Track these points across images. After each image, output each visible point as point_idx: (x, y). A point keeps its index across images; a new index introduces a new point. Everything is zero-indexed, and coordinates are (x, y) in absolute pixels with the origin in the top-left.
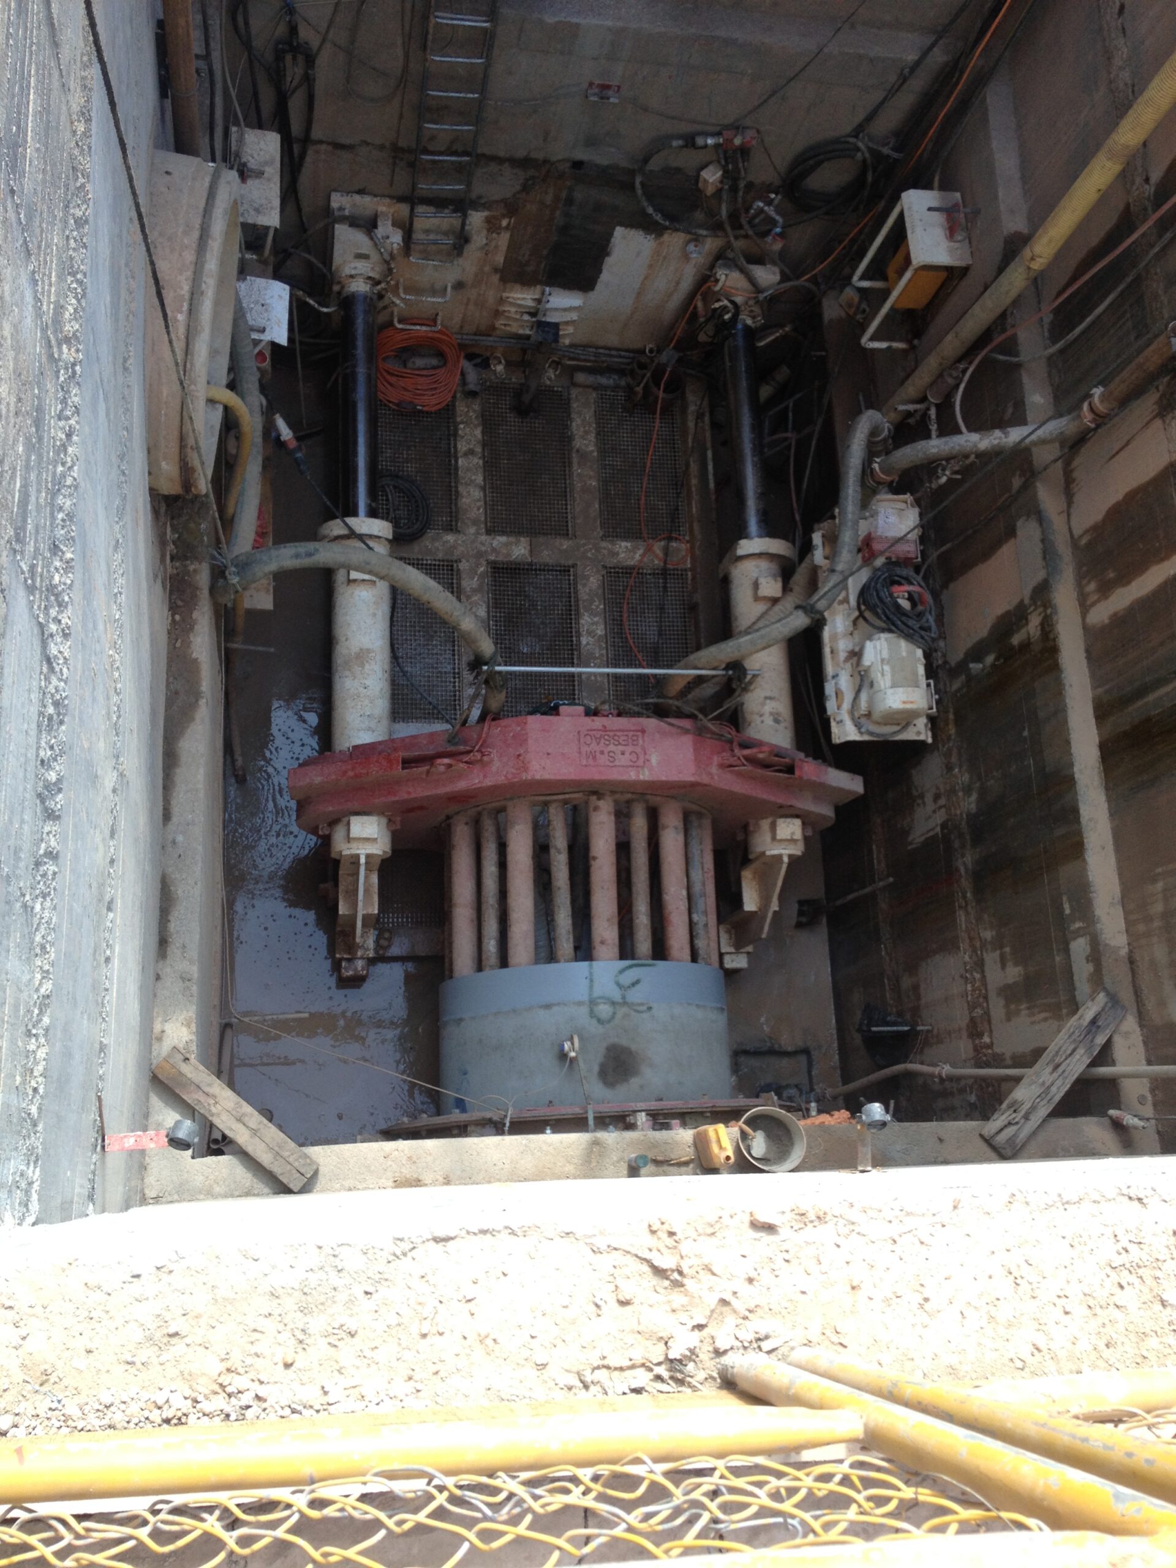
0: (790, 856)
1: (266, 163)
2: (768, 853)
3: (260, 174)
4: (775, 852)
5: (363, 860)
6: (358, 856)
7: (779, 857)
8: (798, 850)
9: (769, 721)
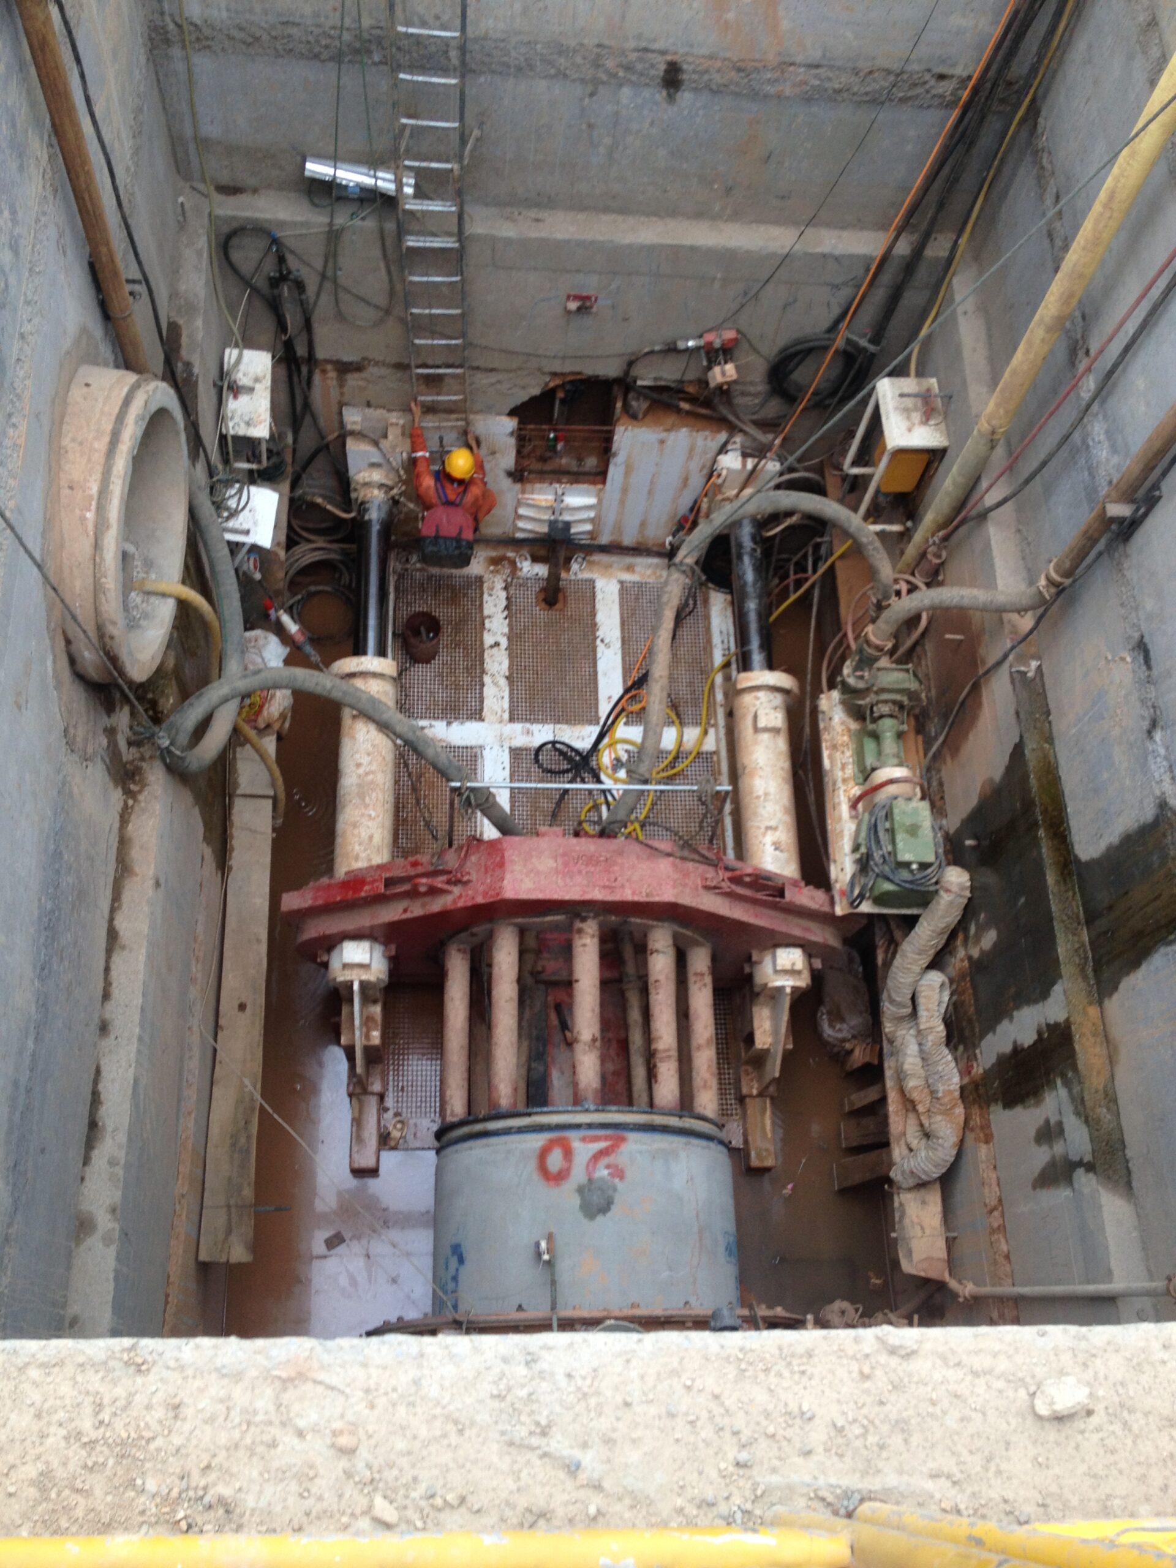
0: (793, 988)
1: (257, 380)
2: (770, 985)
3: (251, 390)
4: (778, 983)
5: (356, 987)
6: (350, 985)
7: (781, 989)
8: (803, 982)
9: (769, 849)
